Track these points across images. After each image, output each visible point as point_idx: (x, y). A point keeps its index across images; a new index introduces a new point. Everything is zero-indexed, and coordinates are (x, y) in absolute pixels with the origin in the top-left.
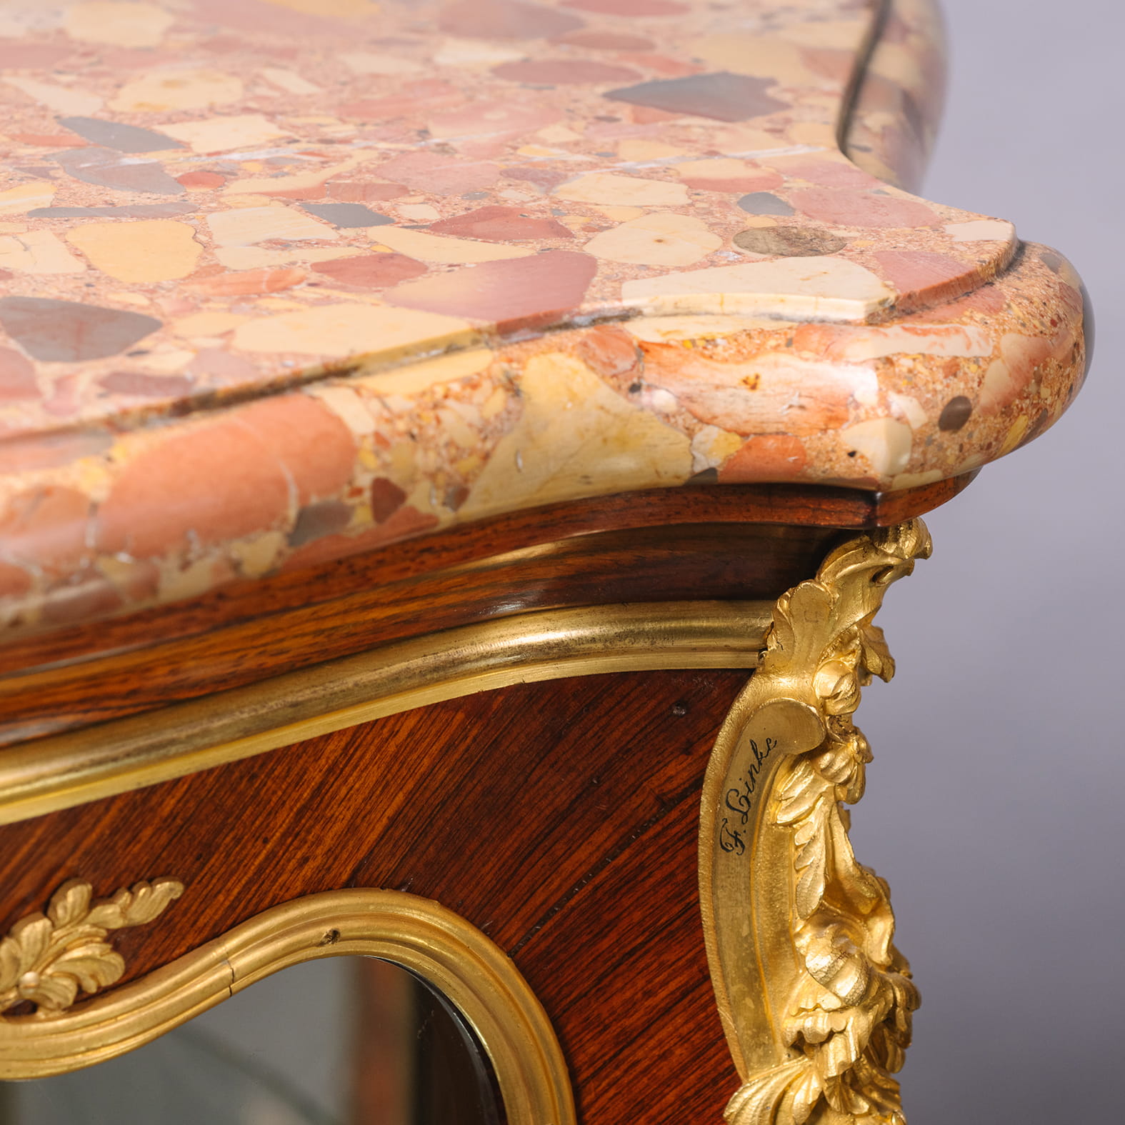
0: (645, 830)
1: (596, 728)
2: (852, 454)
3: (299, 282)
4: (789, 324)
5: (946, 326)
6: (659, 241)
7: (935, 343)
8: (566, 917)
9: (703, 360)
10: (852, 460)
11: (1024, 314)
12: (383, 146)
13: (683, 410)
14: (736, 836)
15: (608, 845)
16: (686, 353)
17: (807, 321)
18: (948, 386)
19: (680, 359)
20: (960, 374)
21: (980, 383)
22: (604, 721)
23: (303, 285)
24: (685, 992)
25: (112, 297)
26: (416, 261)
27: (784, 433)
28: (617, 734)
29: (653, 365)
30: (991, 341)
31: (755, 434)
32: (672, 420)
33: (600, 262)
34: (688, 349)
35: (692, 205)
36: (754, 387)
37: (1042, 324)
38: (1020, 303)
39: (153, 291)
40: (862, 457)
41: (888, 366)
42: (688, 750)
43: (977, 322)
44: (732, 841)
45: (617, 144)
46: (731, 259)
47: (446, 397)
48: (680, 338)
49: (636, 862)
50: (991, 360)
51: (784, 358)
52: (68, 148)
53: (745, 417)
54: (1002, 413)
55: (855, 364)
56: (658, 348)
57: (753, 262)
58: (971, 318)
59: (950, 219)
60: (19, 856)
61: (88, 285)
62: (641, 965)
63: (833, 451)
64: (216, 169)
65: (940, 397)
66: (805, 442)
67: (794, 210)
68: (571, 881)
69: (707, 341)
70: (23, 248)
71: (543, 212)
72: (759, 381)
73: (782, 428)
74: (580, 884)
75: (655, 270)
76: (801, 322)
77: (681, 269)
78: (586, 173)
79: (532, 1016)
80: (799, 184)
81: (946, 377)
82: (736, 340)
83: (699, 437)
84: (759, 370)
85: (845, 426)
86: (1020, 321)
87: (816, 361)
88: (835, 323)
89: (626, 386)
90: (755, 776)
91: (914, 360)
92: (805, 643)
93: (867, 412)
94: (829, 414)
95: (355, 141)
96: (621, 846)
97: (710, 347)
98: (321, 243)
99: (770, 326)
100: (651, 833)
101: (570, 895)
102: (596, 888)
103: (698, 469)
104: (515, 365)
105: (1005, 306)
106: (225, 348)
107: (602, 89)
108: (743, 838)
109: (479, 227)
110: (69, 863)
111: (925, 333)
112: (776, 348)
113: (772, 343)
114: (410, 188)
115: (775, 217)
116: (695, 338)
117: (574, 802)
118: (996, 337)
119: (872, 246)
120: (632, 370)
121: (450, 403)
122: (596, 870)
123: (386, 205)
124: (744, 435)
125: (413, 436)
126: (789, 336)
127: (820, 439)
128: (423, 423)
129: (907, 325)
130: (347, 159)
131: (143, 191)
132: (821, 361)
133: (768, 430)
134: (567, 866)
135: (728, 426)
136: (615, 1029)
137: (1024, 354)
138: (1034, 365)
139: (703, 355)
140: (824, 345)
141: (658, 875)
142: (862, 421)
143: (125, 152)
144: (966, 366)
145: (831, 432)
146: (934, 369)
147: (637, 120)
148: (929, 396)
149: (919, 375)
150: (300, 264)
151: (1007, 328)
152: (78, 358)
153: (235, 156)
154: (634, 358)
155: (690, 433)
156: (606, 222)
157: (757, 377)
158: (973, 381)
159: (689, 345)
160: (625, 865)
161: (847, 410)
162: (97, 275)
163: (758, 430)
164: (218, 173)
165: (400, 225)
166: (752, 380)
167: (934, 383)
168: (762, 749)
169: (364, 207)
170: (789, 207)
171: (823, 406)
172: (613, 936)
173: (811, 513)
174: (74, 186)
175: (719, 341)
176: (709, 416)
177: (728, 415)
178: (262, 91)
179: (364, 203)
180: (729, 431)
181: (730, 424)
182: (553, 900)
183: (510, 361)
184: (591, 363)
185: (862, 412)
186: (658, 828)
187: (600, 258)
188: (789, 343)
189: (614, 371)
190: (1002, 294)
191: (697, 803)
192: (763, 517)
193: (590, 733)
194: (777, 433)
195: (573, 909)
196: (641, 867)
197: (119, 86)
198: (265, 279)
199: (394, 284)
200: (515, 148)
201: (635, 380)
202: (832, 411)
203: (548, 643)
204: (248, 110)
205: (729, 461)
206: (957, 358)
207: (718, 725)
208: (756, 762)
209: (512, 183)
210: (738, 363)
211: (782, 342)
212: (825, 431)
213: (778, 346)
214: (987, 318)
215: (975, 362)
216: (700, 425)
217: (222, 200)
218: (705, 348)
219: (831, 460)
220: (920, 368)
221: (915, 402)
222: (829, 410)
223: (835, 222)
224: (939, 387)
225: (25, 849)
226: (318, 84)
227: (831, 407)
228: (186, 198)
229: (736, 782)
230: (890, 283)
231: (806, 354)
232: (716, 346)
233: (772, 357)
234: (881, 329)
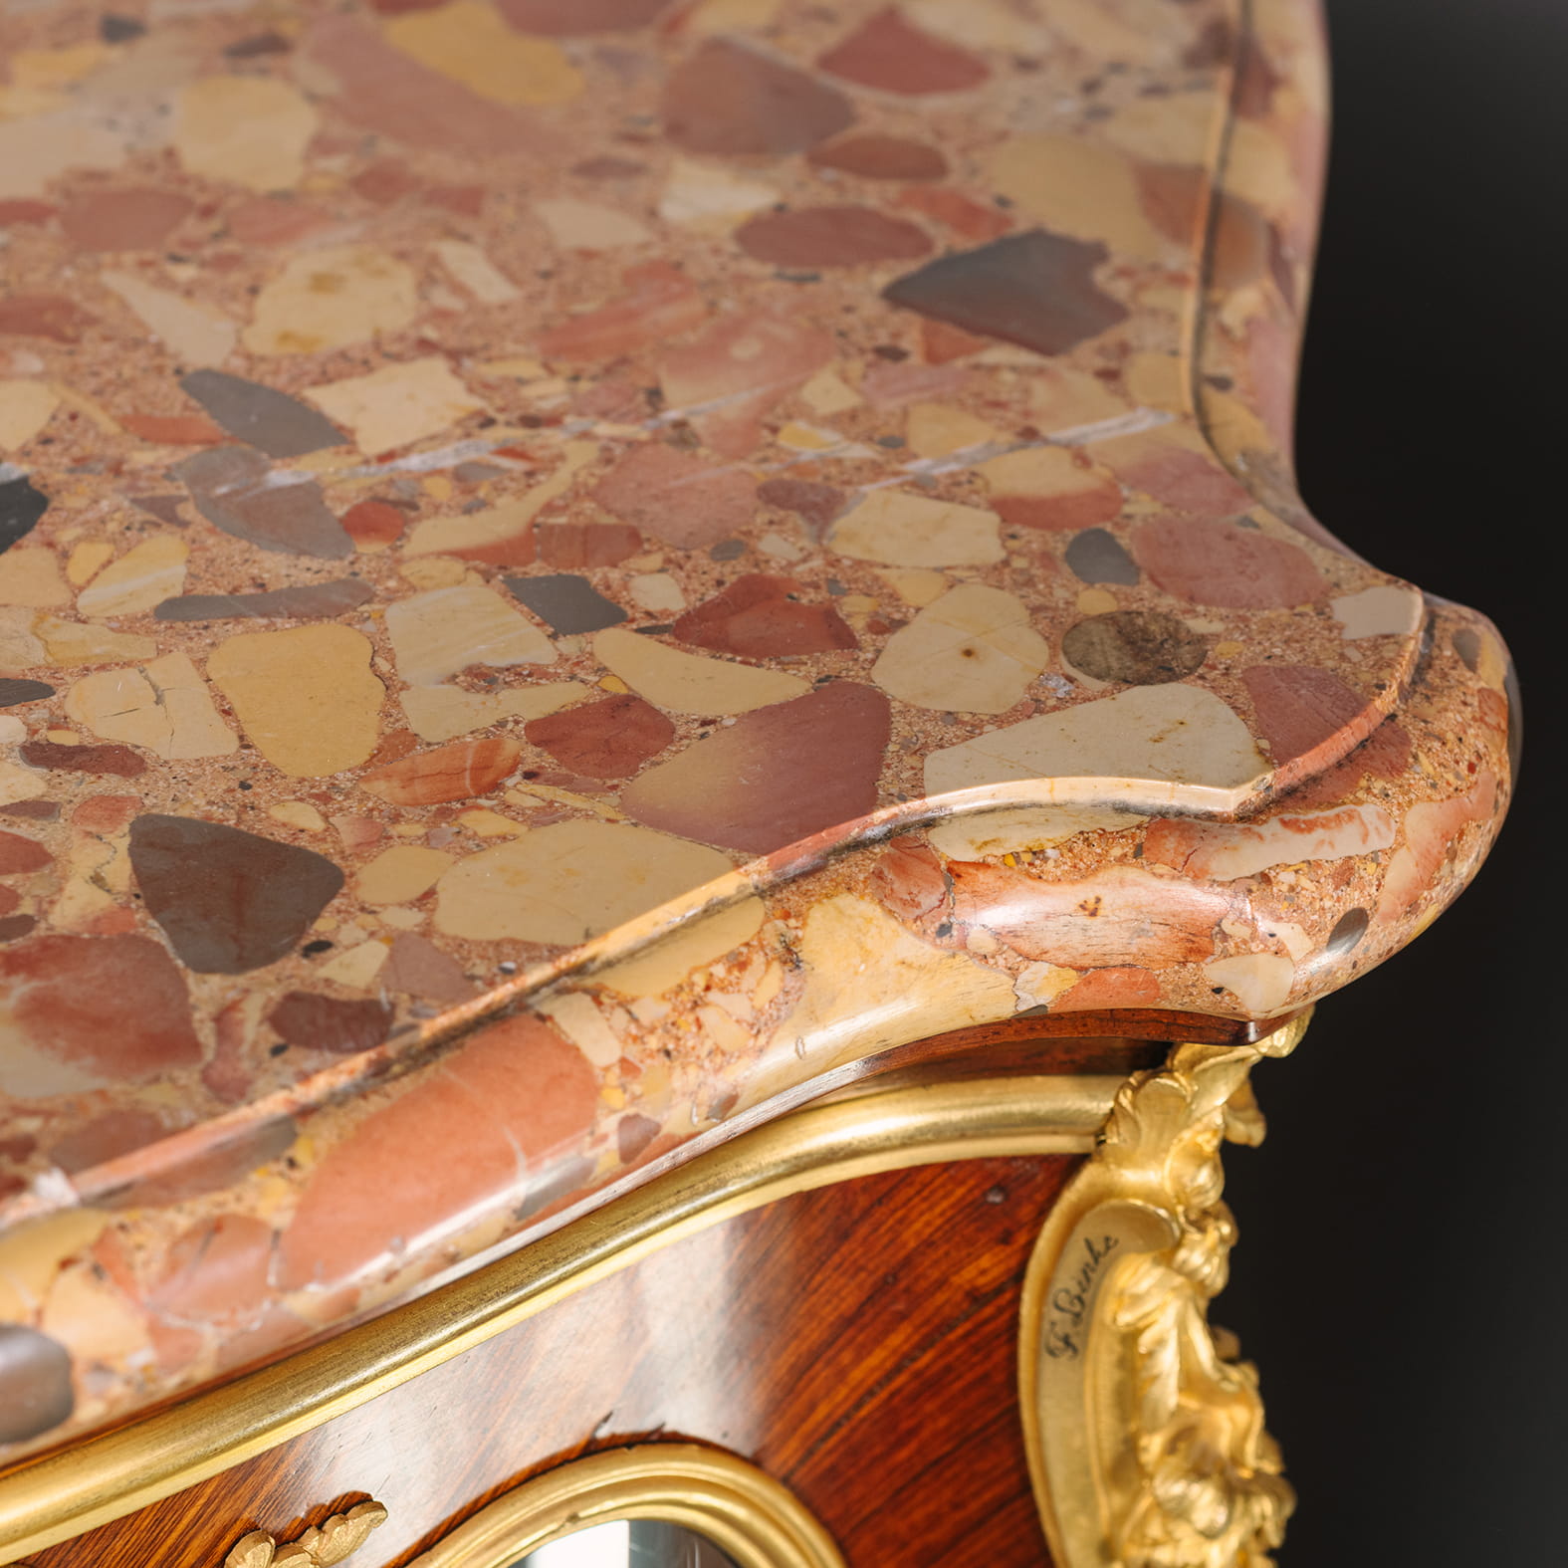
0: (952, 1328)
1: (891, 1222)
2: (1218, 990)
3: (511, 772)
4: (1137, 819)
5: (1337, 810)
6: (968, 653)
7: (1322, 842)
8: (854, 1430)
9: (1029, 882)
10: (1218, 997)
11: (1435, 769)
12: (604, 429)
13: (1005, 947)
14: (1067, 1340)
15: (906, 1348)
16: (1008, 873)
17: (1159, 813)
18: (1339, 900)
19: (1000, 883)
20: (1354, 880)
21: (1379, 886)
22: (899, 1214)
23: (517, 777)
24: (1001, 1504)
25: (279, 814)
26: (657, 712)
27: (1131, 966)
28: (917, 1226)
29: (966, 896)
30: (1393, 823)
31: (1094, 968)
32: (991, 961)
33: (896, 706)
34: (1011, 868)
35: (1006, 563)
36: (1093, 914)
37: (1457, 776)
38: (1430, 749)
39: (324, 798)
40: (1230, 994)
41: (1264, 886)
42: (1006, 1239)
43: (1375, 796)
44: (1061, 1344)
45: (905, 414)
46: (1061, 694)
47: (708, 988)
48: (1000, 852)
49: (941, 1363)
50: (1394, 850)
51: (1131, 874)
52: (198, 448)
53: (1083, 949)
54: (1407, 913)
55: (1221, 884)
56: (971, 870)
57: (1089, 700)
58: (1368, 790)
59: (1337, 585)
60: (185, 1522)
61: (244, 786)
62: (948, 1474)
63: (1194, 985)
64: (393, 495)
65: (1329, 915)
66: (1159, 976)
67: (1138, 570)
68: (861, 1391)
69: (1034, 853)
70: (155, 698)
71: (816, 587)
72: (1102, 905)
73: (1128, 959)
74: (871, 1393)
75: (964, 723)
76: (1153, 816)
77: (999, 721)
78: (866, 488)
79: (816, 1552)
80: (1141, 506)
81: (1337, 888)
82: (1070, 850)
83: (1024, 976)
84: (1100, 891)
85: (1209, 959)
86: (1430, 781)
87: (1173, 878)
88: (1196, 816)
89: (932, 929)
90: (1090, 1274)
91: (1297, 872)
92: (1154, 1135)
93: (1237, 946)
94: (1190, 945)
95: (569, 420)
96: (922, 1346)
97: (1037, 862)
98: (536, 674)
99: (1113, 823)
100: (960, 1331)
101: (858, 1405)
102: (892, 1395)
103: (1023, 1008)
104: (792, 922)
105: (1411, 760)
106: (427, 931)
107: (881, 279)
108: (1074, 1340)
109: (739, 628)
110: (246, 1515)
111: (1310, 826)
112: (1121, 860)
113: (1117, 852)
114: (644, 535)
115: (1114, 588)
116: (1020, 850)
117: (863, 1305)
118: (1399, 816)
119: (1240, 654)
120: (939, 906)
121: (714, 996)
122: (889, 1376)
123: (615, 575)
124: (1082, 969)
125: (668, 1053)
126: (1137, 841)
127: (1176, 972)
128: (680, 1033)
129: (1287, 817)
130: (559, 464)
131: (301, 553)
132: (1179, 878)
133: (1112, 963)
134: (857, 1375)
135: (1061, 961)
136: (916, 1545)
137: (1434, 831)
138: (1447, 841)
139: (1029, 875)
140: (1183, 854)
141: (969, 1377)
142: (1231, 956)
143: (273, 456)
144: (1362, 866)
145: (1190, 965)
146: (1322, 880)
147: (933, 357)
148: (1316, 917)
149: (1303, 892)
150: (510, 726)
151: (1413, 796)
152: (241, 964)
153: (414, 462)
154: (943, 889)
155: (1013, 972)
156: (898, 608)
157: (1098, 900)
158: (1371, 885)
159: (1011, 861)
160: (928, 1366)
161: (1213, 942)
162: (253, 760)
163: (1098, 963)
164: (396, 504)
165: (634, 626)
166: (1091, 905)
167: (1321, 900)
168: (1099, 1247)
169: (583, 582)
170: (1131, 563)
171: (1181, 935)
172: (913, 1445)
173: (1164, 1028)
174: (211, 541)
175: (1050, 852)
176: (1038, 952)
177: (1061, 948)
178: (442, 298)
179: (584, 572)
180: (1062, 966)
181: (1063, 958)
182: (840, 1411)
183: (787, 916)
184: (888, 903)
185: (1231, 945)
186: (968, 1326)
187: (895, 699)
188: (1139, 851)
189: (918, 912)
190: (1406, 735)
191: (1016, 1301)
192: (1104, 1032)
193: (883, 1230)
194: (1123, 966)
195: (863, 1420)
196: (948, 1369)
197: (254, 291)
198: (469, 763)
199: (632, 772)
200: (775, 430)
201: (944, 919)
202: (1193, 942)
203: (832, 1149)
204: (426, 347)
205: (1063, 997)
206: (1350, 858)
207: (1043, 1213)
208: (1090, 1260)
209: (776, 518)
210: (1073, 882)
211: (1130, 850)
212: (1184, 964)
213: (1125, 855)
214: (1388, 786)
215: (1373, 860)
216: (1026, 963)
217: (404, 571)
218: (1031, 864)
219: (1191, 994)
220: (1305, 882)
221: (1298, 927)
222: (1188, 940)
223: (1192, 599)
224: (1328, 903)
225: (192, 1512)
226: (513, 279)
227: (1191, 937)
228: (356, 567)
229: (1067, 1280)
230: (1265, 744)
231: (1160, 868)
232: (1046, 860)
233: (1116, 872)
234: (1255, 828)
